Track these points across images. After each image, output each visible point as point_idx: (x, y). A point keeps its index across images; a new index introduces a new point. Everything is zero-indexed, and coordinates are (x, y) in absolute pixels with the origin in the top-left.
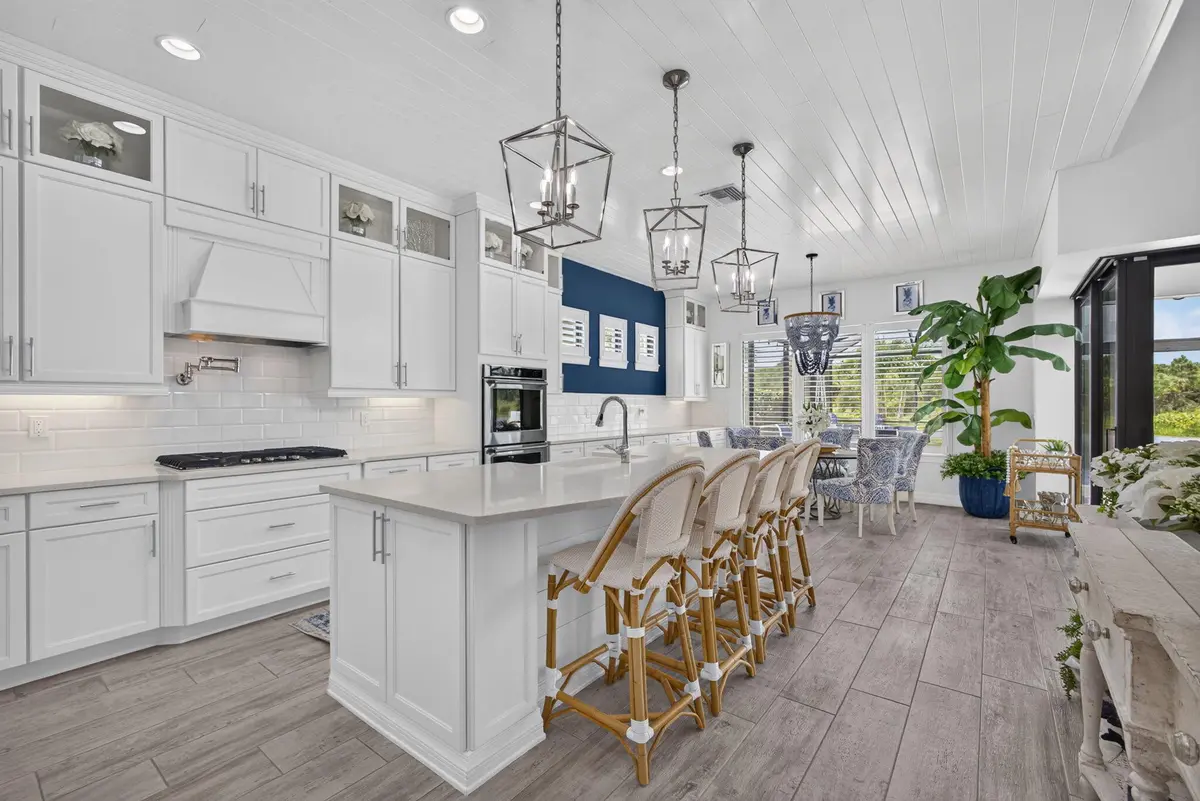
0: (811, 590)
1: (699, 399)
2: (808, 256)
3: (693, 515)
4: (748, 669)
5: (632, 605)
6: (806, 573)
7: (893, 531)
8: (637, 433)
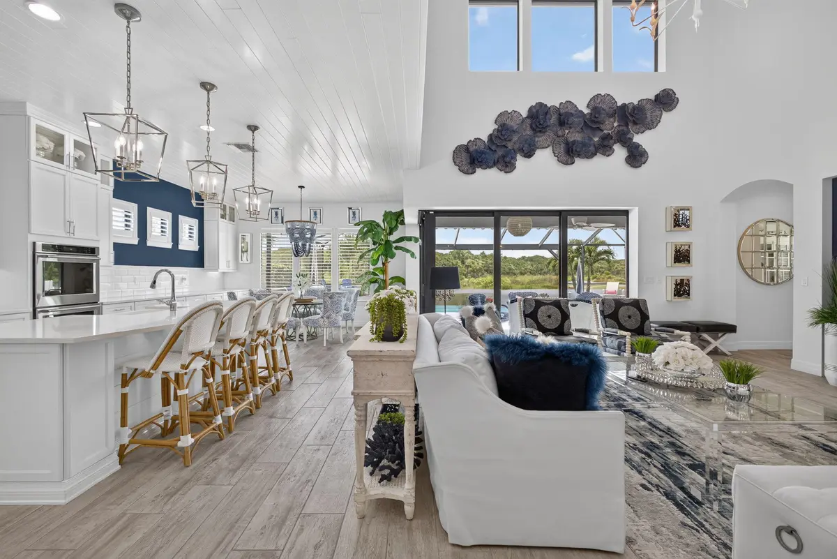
0: (290, 372)
1: (231, 270)
2: (299, 187)
3: (216, 334)
4: (251, 411)
5: (180, 379)
6: (288, 363)
7: (342, 341)
8: (181, 294)
